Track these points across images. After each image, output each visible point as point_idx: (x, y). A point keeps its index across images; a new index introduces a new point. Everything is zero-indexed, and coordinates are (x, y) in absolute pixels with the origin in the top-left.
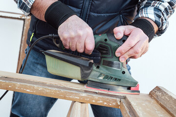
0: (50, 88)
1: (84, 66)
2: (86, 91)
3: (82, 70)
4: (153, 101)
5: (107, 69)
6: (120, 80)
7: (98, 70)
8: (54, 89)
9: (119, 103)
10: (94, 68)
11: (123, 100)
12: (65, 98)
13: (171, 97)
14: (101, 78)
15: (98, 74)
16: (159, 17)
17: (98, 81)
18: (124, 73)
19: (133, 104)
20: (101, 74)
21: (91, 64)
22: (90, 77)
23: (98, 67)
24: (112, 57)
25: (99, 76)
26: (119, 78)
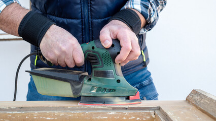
1: (73, 81)
3: (72, 86)
5: (99, 80)
7: (89, 83)
10: (85, 81)
14: (94, 91)
15: (90, 87)
16: (147, 7)
17: (91, 95)
18: (118, 81)
20: (93, 87)
21: (82, 78)
22: (82, 92)
23: (90, 80)
24: (103, 66)
25: (91, 90)
26: (114, 88)
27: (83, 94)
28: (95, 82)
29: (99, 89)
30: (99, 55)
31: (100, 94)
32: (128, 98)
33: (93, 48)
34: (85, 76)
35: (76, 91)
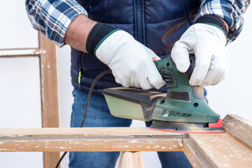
0: (89, 140)
3: (143, 108)
5: (173, 104)
6: (190, 115)
7: (162, 105)
8: (95, 140)
9: (181, 145)
10: (158, 103)
11: (185, 140)
14: (166, 115)
15: (162, 110)
17: (162, 119)
19: (200, 142)
20: (165, 110)
22: (153, 115)
23: (163, 101)
24: (177, 86)
25: (163, 114)
26: (189, 113)
27: (154, 118)
29: (172, 113)
30: (174, 73)
31: (172, 119)
32: (206, 125)
33: (168, 64)
35: (147, 115)
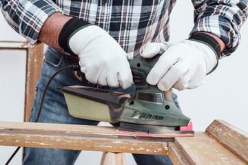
0: (71, 138)
1: (112, 103)
2: (120, 137)
3: (111, 109)
4: (212, 141)
5: (144, 105)
6: (162, 118)
7: (132, 107)
8: (77, 138)
9: (166, 148)
10: (127, 104)
11: (171, 144)
12: (93, 149)
13: (235, 133)
14: (137, 117)
15: (132, 112)
17: (132, 121)
18: (167, 107)
19: (186, 147)
20: (136, 112)
21: (123, 100)
22: (122, 117)
23: (132, 103)
24: (149, 88)
25: (133, 115)
26: (161, 115)
27: (122, 120)
28: (138, 106)
33: (139, 65)
34: (127, 98)
35: (114, 116)
